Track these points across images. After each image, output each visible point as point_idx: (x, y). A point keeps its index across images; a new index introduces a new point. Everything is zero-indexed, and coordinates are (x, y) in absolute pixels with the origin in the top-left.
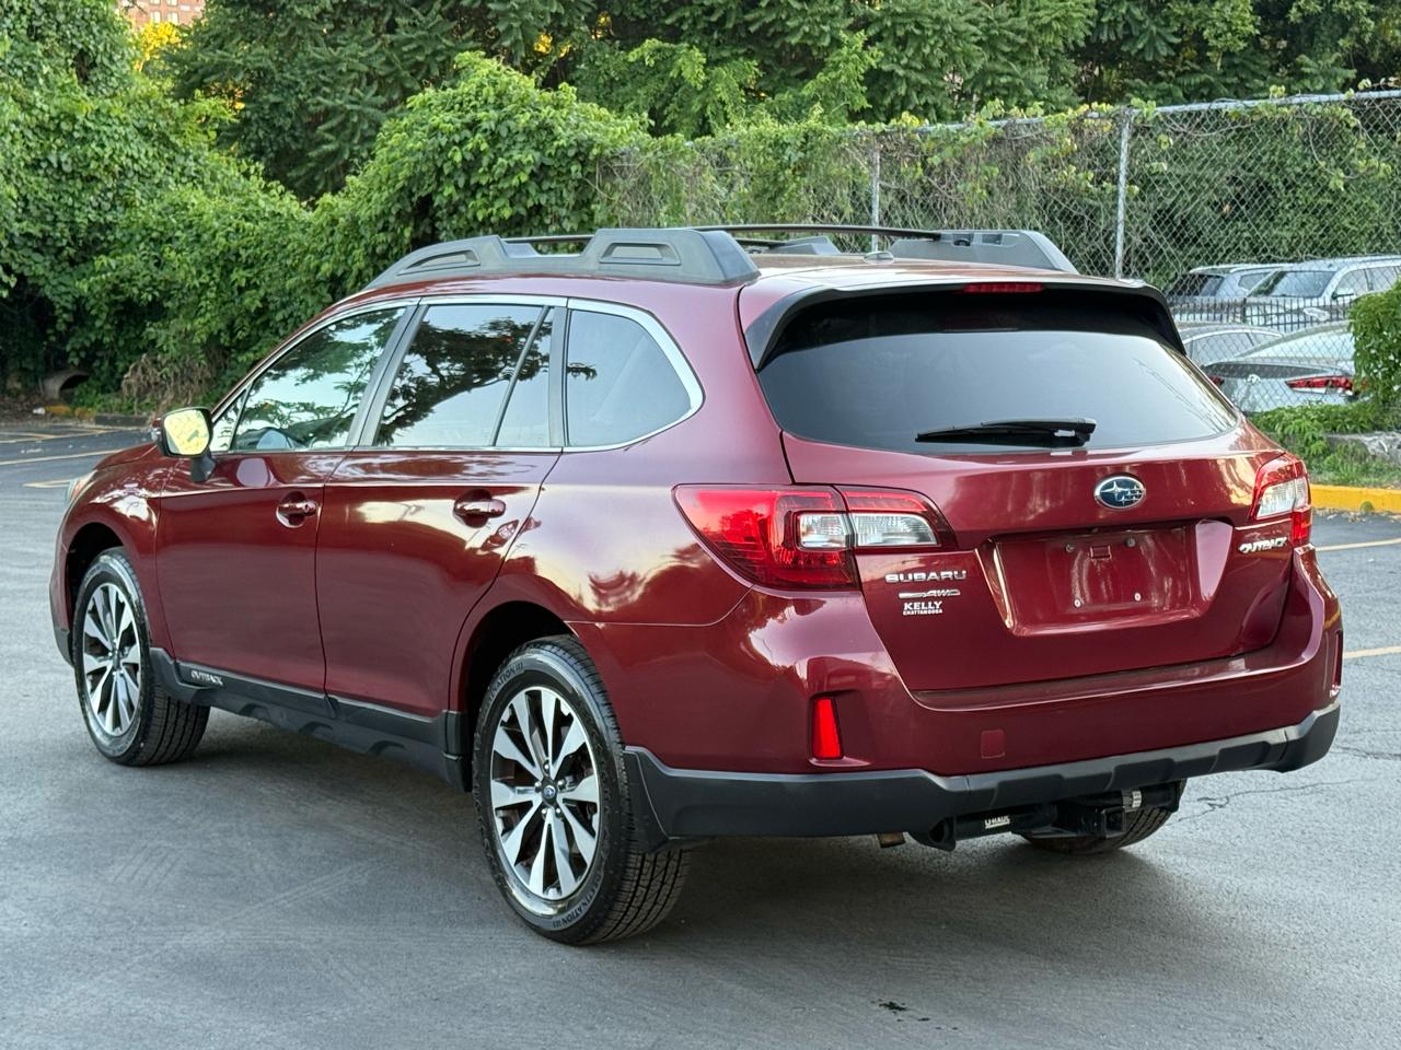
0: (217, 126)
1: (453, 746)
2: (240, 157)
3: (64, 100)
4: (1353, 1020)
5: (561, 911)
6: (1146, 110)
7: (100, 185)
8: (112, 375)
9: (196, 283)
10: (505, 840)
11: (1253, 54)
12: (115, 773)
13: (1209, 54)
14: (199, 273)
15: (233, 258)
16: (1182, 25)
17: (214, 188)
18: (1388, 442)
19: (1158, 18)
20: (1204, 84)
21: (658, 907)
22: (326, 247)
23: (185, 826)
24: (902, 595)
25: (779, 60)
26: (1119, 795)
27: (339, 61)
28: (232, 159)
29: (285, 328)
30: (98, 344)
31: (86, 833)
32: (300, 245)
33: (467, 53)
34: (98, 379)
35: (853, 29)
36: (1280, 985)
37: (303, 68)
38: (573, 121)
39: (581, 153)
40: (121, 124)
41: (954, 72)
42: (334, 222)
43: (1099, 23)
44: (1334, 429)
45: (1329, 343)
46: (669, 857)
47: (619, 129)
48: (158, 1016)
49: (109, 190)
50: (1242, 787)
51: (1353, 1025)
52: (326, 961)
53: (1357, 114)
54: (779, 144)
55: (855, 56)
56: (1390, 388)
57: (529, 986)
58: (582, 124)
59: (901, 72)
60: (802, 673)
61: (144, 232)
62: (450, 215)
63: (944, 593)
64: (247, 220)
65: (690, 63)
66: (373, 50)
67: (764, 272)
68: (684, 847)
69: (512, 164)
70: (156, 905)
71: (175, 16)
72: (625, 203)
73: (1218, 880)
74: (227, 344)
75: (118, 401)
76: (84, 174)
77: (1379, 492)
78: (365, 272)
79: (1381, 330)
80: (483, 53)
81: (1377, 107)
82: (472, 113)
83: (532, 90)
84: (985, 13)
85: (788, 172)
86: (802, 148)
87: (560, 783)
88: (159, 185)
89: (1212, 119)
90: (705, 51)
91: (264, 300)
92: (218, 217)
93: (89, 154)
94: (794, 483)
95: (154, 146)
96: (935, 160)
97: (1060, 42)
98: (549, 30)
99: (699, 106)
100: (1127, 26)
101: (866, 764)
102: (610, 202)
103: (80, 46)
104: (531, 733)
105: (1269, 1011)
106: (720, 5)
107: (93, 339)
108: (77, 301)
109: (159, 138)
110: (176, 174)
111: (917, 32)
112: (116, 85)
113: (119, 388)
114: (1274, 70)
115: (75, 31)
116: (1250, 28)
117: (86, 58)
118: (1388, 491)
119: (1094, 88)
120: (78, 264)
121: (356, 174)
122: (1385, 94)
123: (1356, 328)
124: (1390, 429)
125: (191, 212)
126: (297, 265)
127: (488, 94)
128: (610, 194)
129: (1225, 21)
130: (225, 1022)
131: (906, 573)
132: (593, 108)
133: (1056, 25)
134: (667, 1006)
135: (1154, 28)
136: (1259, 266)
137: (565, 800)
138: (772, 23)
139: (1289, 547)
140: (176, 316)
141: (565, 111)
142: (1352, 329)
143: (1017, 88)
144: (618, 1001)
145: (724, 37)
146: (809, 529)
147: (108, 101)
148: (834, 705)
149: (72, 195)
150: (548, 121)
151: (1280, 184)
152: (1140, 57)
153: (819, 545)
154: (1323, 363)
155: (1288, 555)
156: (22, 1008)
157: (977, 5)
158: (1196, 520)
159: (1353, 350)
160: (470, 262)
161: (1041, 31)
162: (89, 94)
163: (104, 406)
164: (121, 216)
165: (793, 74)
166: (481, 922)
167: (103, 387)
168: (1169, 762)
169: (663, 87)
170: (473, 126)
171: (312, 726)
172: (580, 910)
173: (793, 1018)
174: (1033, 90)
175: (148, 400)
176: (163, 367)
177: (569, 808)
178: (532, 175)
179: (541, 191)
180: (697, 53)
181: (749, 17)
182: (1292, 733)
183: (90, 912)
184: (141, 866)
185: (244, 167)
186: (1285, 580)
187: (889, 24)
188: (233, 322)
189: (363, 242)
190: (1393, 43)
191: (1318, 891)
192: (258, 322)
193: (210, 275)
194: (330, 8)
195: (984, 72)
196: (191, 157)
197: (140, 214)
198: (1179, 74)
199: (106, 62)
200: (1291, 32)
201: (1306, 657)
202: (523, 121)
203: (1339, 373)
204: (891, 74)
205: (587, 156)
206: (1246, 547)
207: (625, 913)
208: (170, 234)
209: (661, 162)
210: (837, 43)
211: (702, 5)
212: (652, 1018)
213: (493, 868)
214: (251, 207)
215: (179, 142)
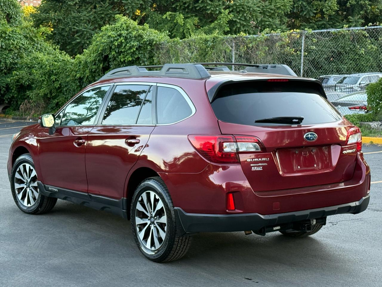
0: (46, 35)
1: (125, 208)
2: (53, 44)
3: (3, 28)
4: (374, 282)
5: (156, 253)
6: (309, 31)
7: (13, 52)
8: (17, 105)
9: (41, 79)
10: (140, 234)
11: (337, 16)
12: (27, 216)
13: (325, 16)
14: (42, 77)
15: (51, 73)
16: (317, 7)
17: (45, 53)
18: (377, 124)
19: (310, 6)
20: (323, 24)
21: (183, 252)
22: (78, 70)
23: (48, 231)
24: (251, 165)
25: (204, 17)
26: (310, 221)
27: (80, 17)
28: (50, 45)
29: (66, 92)
30: (13, 97)
31: (20, 233)
32: (70, 69)
33: (118, 15)
34: (13, 107)
35: (225, 9)
36: (354, 273)
37: (70, 19)
38: (148, 34)
39: (151, 43)
40: (19, 35)
41: (253, 21)
42: (80, 62)
43: (294, 7)
44: (362, 121)
45: (360, 97)
46: (186, 239)
47: (161, 36)
48: (45, 282)
49: (16, 53)
50: (341, 219)
51: (375, 283)
52: (90, 267)
53: (368, 33)
54: (206, 41)
55: (226, 16)
56: (377, 109)
57: (147, 273)
58: (151, 35)
59: (238, 21)
60: (224, 187)
61: (26, 65)
62: (113, 60)
63: (263, 164)
64: (55, 62)
65: (180, 18)
66: (91, 14)
67: (212, 76)
68: (190, 235)
69: (131, 46)
70: (42, 252)
71: (32, 4)
72: (163, 57)
73: (336, 245)
74: (50, 97)
75: (18, 113)
76: (9, 49)
77: (374, 138)
78: (89, 77)
79: (375, 93)
80: (123, 15)
81: (374, 31)
82: (120, 32)
83: (136, 25)
84: (262, 4)
85: (209, 48)
86: (213, 42)
87: (155, 218)
88: (30, 52)
89: (327, 34)
90: (184, 14)
91: (60, 84)
92: (47, 61)
93: (10, 43)
94: (222, 134)
95: (28, 41)
96: (250, 45)
97: (283, 12)
98: (139, 9)
99: (182, 30)
100: (301, 8)
101: (242, 211)
102: (158, 57)
103: (8, 12)
104: (147, 204)
105: (351, 280)
106: (188, 2)
107: (11, 95)
108: (7, 85)
109: (30, 39)
110: (35, 49)
111: (243, 10)
112: (18, 23)
113: (18, 109)
114: (343, 20)
115: (6, 8)
116: (336, 8)
117: (9, 16)
118: (377, 138)
119: (293, 25)
120: (7, 74)
121: (87, 49)
122: (376, 27)
123: (368, 93)
124: (377, 121)
125: (39, 60)
126: (70, 75)
127: (124, 27)
128: (159, 55)
129: (329, 6)
130: (64, 284)
131: (252, 159)
132: (153, 30)
133: (282, 7)
134: (186, 279)
135: (309, 8)
136: (338, 75)
137: (157, 223)
138: (203, 7)
139: (356, 152)
140: (35, 89)
141: (146, 31)
142: (367, 93)
143: (272, 25)
144: (173, 278)
145: (188, 11)
146: (226, 147)
147: (15, 28)
148: (233, 195)
149: (6, 55)
150: (141, 34)
151: (344, 52)
152: (305, 16)
153: (229, 151)
154: (359, 102)
155: (356, 155)
156: (7, 280)
157: (260, 2)
158: (331, 145)
159: (367, 99)
160: (128, 73)
161: (277, 9)
162: (10, 26)
163: (15, 115)
164: (19, 61)
165: (208, 21)
166: (133, 257)
167: (14, 109)
168: (324, 211)
169: (172, 25)
170: (120, 35)
171: (84, 203)
172: (161, 252)
173: (221, 282)
174: (276, 26)
175: (27, 113)
176: (31, 104)
177: (158, 225)
178: (137, 49)
179: (139, 53)
180: (181, 15)
181: (196, 5)
182: (357, 203)
183: (24, 254)
184: (37, 242)
185: (54, 47)
186: (355, 161)
187: (235, 8)
188: (51, 91)
189: (89, 68)
190: (376, 13)
191: (363, 247)
192: (59, 91)
193: (45, 77)
194: (78, 2)
195: (262, 21)
196: (39, 44)
197: (25, 60)
198: (316, 21)
199: (15, 17)
200: (347, 10)
201: (361, 182)
202: (134, 34)
203: (363, 105)
204: (236, 21)
205: (152, 44)
206: (344, 152)
207: (174, 254)
208: (34, 66)
209: (173, 46)
210: (220, 13)
211: (183, 2)
212: (182, 282)
213: (136, 241)
214: (56, 58)
215: (36, 39)
